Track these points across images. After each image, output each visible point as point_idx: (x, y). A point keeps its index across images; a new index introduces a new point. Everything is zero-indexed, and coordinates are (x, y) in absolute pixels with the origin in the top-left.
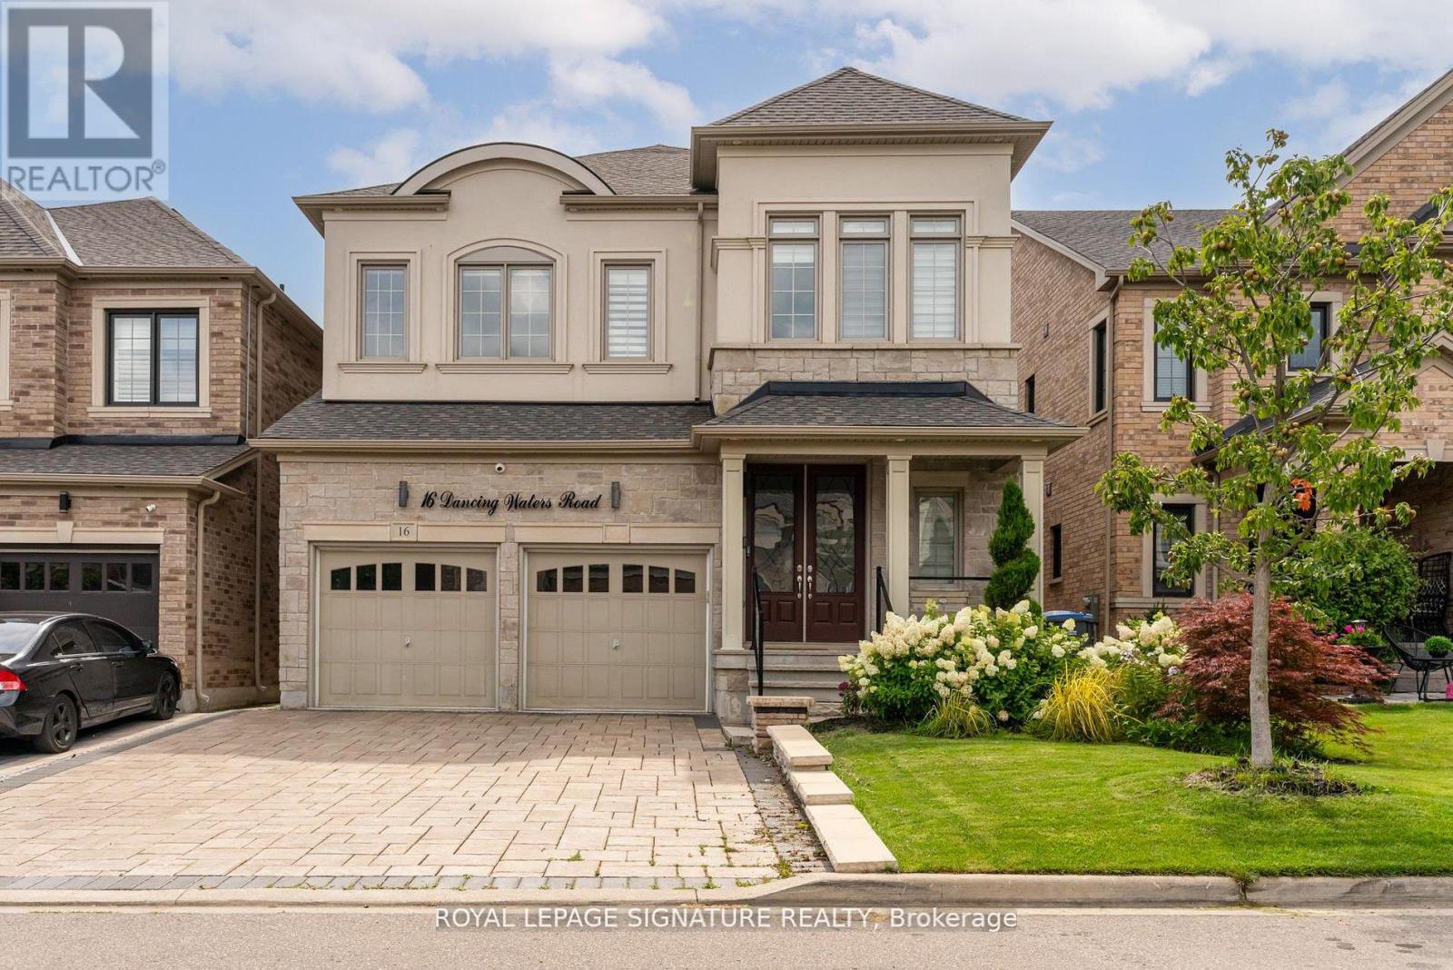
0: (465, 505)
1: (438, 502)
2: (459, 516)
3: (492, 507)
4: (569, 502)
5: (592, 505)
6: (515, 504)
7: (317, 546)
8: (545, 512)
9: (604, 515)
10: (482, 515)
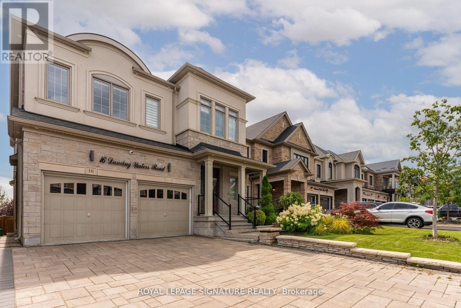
0: (118, 164)
1: (107, 161)
2: (115, 168)
3: (128, 166)
4: (155, 168)
5: (162, 170)
6: (137, 166)
8: (146, 170)
9: (165, 173)
10: (124, 168)
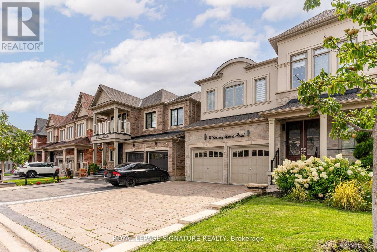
0: (217, 138)
1: (212, 138)
2: (216, 141)
3: (222, 138)
4: (238, 136)
5: (243, 136)
6: (227, 137)
7: (192, 149)
8: (233, 138)
9: (246, 138)
10: (220, 140)
